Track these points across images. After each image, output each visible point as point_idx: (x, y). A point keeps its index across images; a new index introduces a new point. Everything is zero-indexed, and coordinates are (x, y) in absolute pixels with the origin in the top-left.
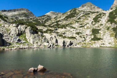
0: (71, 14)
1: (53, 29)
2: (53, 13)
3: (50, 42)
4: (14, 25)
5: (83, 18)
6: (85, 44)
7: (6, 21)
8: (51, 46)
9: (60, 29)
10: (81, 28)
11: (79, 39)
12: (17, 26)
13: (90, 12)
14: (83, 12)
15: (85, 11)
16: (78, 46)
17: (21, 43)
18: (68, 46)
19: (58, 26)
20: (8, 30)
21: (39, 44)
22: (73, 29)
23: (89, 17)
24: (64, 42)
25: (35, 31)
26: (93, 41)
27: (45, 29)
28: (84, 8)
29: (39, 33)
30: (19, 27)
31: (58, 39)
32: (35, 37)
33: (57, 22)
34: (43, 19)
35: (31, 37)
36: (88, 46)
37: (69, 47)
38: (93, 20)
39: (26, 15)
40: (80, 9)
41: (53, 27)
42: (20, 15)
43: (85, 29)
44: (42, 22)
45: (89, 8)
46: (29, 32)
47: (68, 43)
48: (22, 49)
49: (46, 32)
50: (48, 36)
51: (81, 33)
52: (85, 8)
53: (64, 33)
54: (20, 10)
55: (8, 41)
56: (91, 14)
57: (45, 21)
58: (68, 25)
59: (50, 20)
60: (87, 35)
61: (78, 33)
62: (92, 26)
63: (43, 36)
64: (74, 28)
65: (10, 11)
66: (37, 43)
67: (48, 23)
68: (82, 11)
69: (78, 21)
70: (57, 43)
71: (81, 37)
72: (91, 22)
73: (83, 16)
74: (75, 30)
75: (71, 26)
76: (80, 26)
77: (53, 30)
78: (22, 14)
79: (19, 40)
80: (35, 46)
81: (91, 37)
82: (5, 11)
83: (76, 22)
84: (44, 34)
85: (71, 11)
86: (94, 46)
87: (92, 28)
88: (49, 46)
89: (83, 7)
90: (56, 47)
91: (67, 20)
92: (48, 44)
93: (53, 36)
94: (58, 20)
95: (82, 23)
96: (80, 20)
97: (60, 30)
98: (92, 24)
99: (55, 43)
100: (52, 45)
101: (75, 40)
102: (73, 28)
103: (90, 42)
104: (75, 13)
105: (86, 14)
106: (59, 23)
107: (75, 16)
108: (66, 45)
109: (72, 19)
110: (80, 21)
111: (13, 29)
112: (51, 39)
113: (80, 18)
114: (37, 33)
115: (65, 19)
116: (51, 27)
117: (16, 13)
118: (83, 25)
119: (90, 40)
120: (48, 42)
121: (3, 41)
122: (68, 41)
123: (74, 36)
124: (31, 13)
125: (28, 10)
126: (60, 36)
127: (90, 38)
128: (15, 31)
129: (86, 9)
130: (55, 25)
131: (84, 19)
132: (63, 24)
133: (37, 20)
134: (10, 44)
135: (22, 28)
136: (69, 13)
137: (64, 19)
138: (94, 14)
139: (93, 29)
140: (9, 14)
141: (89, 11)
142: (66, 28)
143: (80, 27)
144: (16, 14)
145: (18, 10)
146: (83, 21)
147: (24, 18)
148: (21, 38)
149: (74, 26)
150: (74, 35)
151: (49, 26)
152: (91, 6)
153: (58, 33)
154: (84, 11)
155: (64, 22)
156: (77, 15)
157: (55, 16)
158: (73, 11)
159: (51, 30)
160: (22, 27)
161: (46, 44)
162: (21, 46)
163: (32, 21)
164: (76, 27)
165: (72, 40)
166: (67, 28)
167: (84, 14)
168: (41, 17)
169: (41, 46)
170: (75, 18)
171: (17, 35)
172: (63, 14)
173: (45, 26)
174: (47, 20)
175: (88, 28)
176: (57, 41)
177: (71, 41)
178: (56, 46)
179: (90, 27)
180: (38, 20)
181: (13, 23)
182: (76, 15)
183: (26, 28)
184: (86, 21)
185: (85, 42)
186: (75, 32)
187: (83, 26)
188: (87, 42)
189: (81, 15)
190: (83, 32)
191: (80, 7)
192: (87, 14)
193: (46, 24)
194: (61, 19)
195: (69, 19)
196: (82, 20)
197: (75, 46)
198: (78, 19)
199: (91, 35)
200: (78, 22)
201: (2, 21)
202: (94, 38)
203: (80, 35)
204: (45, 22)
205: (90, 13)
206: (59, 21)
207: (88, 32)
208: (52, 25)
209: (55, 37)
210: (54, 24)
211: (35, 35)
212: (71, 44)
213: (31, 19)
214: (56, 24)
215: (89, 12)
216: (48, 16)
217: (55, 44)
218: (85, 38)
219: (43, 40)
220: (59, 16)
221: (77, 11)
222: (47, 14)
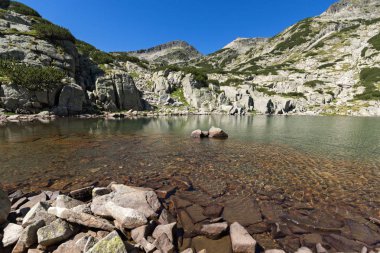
0: (294, 37)
1: (242, 77)
2: (244, 43)
3: (235, 104)
4: (160, 73)
5: (332, 41)
6: (332, 107)
7: (145, 67)
8: (236, 111)
9: (260, 77)
10: (323, 71)
11: (313, 97)
12: (166, 76)
13: (360, 20)
14: (333, 26)
15: (343, 20)
16: (309, 112)
17: (175, 106)
18: (281, 113)
19: (255, 70)
20: (149, 84)
21: (211, 108)
22: (297, 74)
23: (355, 36)
24: (270, 104)
25: (201, 82)
26: (361, 102)
27: (225, 79)
28: (337, 14)
29: (211, 86)
30: (169, 77)
31: (253, 97)
32: (202, 95)
33: (252, 62)
34: (219, 59)
35: (194, 95)
36: (343, 114)
37: (284, 114)
38: (367, 45)
39: (181, 55)
40: (322, 20)
41: (242, 73)
42: (169, 56)
43: (334, 70)
44: (216, 65)
45: (356, 11)
46: (189, 84)
47: (281, 106)
48: (177, 115)
49: (227, 83)
50: (230, 91)
51: (321, 83)
52: (343, 11)
53: (271, 86)
54: (171, 45)
55: (152, 103)
56: (362, 26)
57: (224, 62)
58: (283, 65)
59: (235, 58)
60: (340, 86)
61: (312, 84)
62: (363, 62)
63: (220, 92)
64: (302, 72)
65: (151, 50)
66: (206, 105)
67: (230, 66)
68: (331, 22)
69: (315, 51)
70: (253, 105)
71: (321, 92)
72: (362, 48)
73: (331, 38)
74: (303, 75)
75: (291, 67)
76: (321, 64)
77: (242, 81)
78: (174, 54)
79: (171, 101)
80: (203, 110)
81: (354, 92)
82: (142, 51)
83: (307, 56)
84: (222, 88)
85: (293, 30)
86: (364, 113)
87: (362, 66)
88: (232, 112)
89: (335, 10)
90: (249, 114)
91: (280, 54)
92: (230, 107)
93: (243, 91)
94: (257, 56)
95: (326, 56)
96: (321, 49)
97: (260, 80)
98: (363, 54)
99: (247, 105)
100: (239, 110)
101: (302, 99)
102: (297, 71)
103: (348, 104)
104: (309, 31)
105: (345, 30)
106: (259, 63)
107: (305, 41)
108: (274, 112)
109: (296, 48)
110: (322, 53)
111: (158, 80)
112: (239, 97)
113: (321, 45)
114: (206, 86)
115: (276, 52)
116: (239, 74)
117: (163, 53)
118: (330, 62)
119: (352, 98)
120: (230, 104)
121: (144, 102)
122: (281, 103)
123: (299, 91)
124: (193, 49)
125: (185, 44)
126: (260, 90)
127: (352, 94)
128: (163, 83)
129: (345, 14)
130: (249, 69)
131: (335, 46)
132: (269, 65)
133: (204, 64)
134: (155, 108)
135: (175, 79)
136: (286, 37)
137: (272, 52)
138: (373, 26)
139: (363, 70)
140: (151, 57)
141: (356, 18)
142: (276, 74)
143: (320, 68)
144: (162, 55)
145: (165, 47)
146: (330, 50)
147: (178, 61)
148: (174, 97)
149: (299, 66)
151: (234, 72)
153: (254, 85)
154: (338, 23)
155: (273, 61)
156: (312, 36)
157: (248, 49)
158: (302, 27)
159: (236, 81)
160: (175, 77)
161: (226, 107)
162: (176, 111)
163: (193, 65)
164: (308, 69)
165: (293, 100)
166: (281, 73)
167: (336, 29)
168: (213, 54)
169: (215, 112)
170: (304, 45)
171: (167, 92)
172: (269, 41)
173: (224, 73)
174: (229, 60)
175: (346, 68)
176: (251, 102)
177: (288, 103)
178: (249, 111)
179: (353, 63)
180: (207, 62)
181: (158, 70)
182: (308, 37)
183: (183, 76)
184: (342, 50)
185: (332, 104)
186: (302, 81)
187: (331, 65)
188: (338, 104)
189: (327, 35)
190: (328, 80)
191: (324, 13)
192: (348, 30)
193: (226, 69)
194: (264, 52)
195: (288, 50)
197: (300, 113)
198: (316, 47)
199: (355, 86)
200: (316, 54)
201: (140, 69)
202: (364, 94)
203: (318, 87)
204: (223, 65)
205: (358, 26)
206: (257, 59)
207: (347, 78)
208: (240, 70)
209: (247, 92)
210: (245, 68)
211: (202, 89)
212: (289, 108)
213: (192, 62)
214: (249, 66)
215: (356, 23)
216: (231, 51)
217: (247, 109)
218: (333, 95)
219: (219, 100)
220: (258, 47)
221: (314, 26)
222: (228, 46)
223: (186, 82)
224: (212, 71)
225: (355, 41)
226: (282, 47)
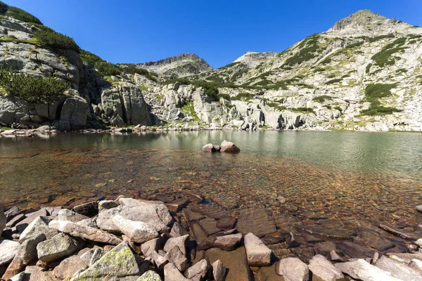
0: (302, 52)
1: (253, 92)
2: (254, 56)
3: (246, 119)
4: (170, 86)
5: (338, 58)
6: (340, 123)
7: (154, 80)
8: (248, 127)
9: (270, 91)
10: (331, 86)
11: (322, 112)
12: (176, 89)
13: (363, 38)
14: (339, 42)
15: (348, 37)
16: (318, 128)
17: (185, 121)
18: (291, 128)
19: (265, 84)
20: (159, 97)
21: (222, 123)
22: (306, 90)
23: (360, 52)
24: (281, 119)
25: (212, 96)
26: (367, 118)
27: (236, 93)
28: (343, 31)
29: (222, 100)
30: (179, 91)
31: (264, 112)
32: (213, 109)
33: (263, 76)
34: (230, 73)
35: (205, 109)
36: (350, 129)
37: (295, 129)
38: (371, 61)
39: (192, 68)
40: (329, 36)
41: (253, 87)
42: (180, 69)
43: (341, 86)
44: (227, 79)
45: (360, 28)
46: (200, 99)
47: (292, 122)
48: (188, 130)
49: (238, 98)
50: (241, 106)
51: (329, 98)
52: (348, 28)
53: (281, 101)
54: (181, 58)
55: (162, 117)
56: (365, 43)
57: (235, 76)
58: (293, 80)
59: (246, 72)
60: (347, 101)
61: (321, 100)
62: (367, 78)
63: (231, 107)
64: (310, 87)
65: (160, 62)
66: (217, 120)
67: (240, 80)
68: (337, 39)
69: (323, 67)
70: (264, 120)
71: (329, 107)
72: (366, 65)
73: (338, 54)
74: (310, 90)
75: (300, 82)
76: (328, 80)
77: (254, 95)
78: (184, 67)
79: (181, 116)
80: (214, 125)
81: (360, 107)
82: (151, 64)
83: (315, 71)
84: (233, 103)
85: (301, 45)
86: (370, 128)
87: (368, 83)
88: (243, 127)
89: (340, 27)
90: (261, 129)
91: (290, 69)
92: (242, 122)
93: (254, 106)
94: (267, 70)
95: (333, 71)
96: (328, 65)
97: (271, 95)
98: (367, 71)
99: (258, 120)
100: (251, 125)
101: (311, 114)
102: (306, 86)
103: (356, 120)
104: (316, 47)
105: (350, 47)
106: (269, 78)
107: (313, 57)
108: (285, 127)
109: (304, 64)
110: (329, 68)
111: (168, 94)
112: (250, 112)
113: (328, 61)
114: (217, 100)
115: (285, 67)
116: (249, 88)
117: (173, 66)
118: (337, 78)
119: (358, 114)
120: (241, 119)
121: (153, 117)
122: (291, 118)
123: (308, 107)
124: (203, 62)
125: (195, 57)
126: (271, 105)
127: (359, 110)
128: (173, 97)
129: (351, 30)
130: (259, 83)
131: (341, 62)
132: (279, 79)
133: (215, 77)
134: (165, 123)
135: (186, 92)
136: (295, 52)
137: (282, 67)
138: (376, 43)
139: (369, 86)
140: (160, 70)
141: (360, 35)
142: (286, 89)
143: (328, 83)
144: (172, 68)
145: (175, 59)
146: (337, 66)
147: (188, 74)
148: (184, 111)
149: (308, 81)
150: (309, 105)
151: (245, 86)
153: (265, 100)
154: (343, 40)
155: (283, 76)
156: (320, 52)
157: (258, 63)
158: (310, 43)
159: (247, 95)
160: (185, 90)
161: (237, 122)
162: (186, 126)
163: (204, 78)
164: (316, 84)
165: (303, 116)
166: (291, 87)
167: (342, 46)
168: (224, 68)
169: (226, 127)
170: (312, 61)
171: (177, 106)
172: (279, 56)
173: (234, 87)
174: (239, 74)
175: (352, 84)
176: (262, 117)
177: (298, 117)
178: (260, 126)
179: (359, 80)
180: (218, 75)
181: (167, 83)
182: (316, 53)
183: (194, 90)
184: (348, 66)
185: (340, 119)
186: (311, 96)
187: (338, 81)
188: (346, 119)
189: (334, 51)
190: (335, 96)
191: (330, 30)
192: (352, 46)
193: (236, 83)
194: (274, 67)
195: (297, 64)
196: (333, 64)
197: (310, 129)
198: (323, 63)
199: (361, 102)
200: (324, 70)
201: (149, 82)
202: (369, 109)
203: (327, 102)
204: (234, 79)
205: (362, 43)
206: (267, 74)
207: (354, 94)
208: (251, 84)
209: (258, 107)
210: (256, 82)
211: (213, 104)
212: (299, 123)
213: (203, 75)
214: (260, 80)
215: (360, 40)
216: (242, 65)
217: (259, 124)
218: (341, 110)
219: (230, 114)
220: (269, 61)
221: (322, 42)
222: (238, 60)
223: (197, 96)
224: (223, 85)
225: (360, 58)
226: (291, 62)
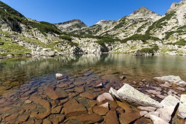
0: (120, 24)
5: (130, 27)
13: (141, 19)
14: (132, 21)
15: (136, 18)
33: (106, 32)
34: (95, 29)
39: (79, 26)
40: (129, 18)
44: (93, 31)
52: (137, 14)
54: (73, 21)
57: (96, 31)
59: (101, 29)
67: (99, 33)
69: (125, 30)
78: (75, 25)
83: (122, 32)
85: (120, 21)
91: (116, 30)
94: (108, 30)
104: (124, 22)
106: (108, 33)
107: (122, 26)
109: (120, 28)
110: (127, 31)
115: (114, 29)
124: (83, 23)
129: (138, 16)
136: (118, 23)
144: (70, 25)
145: (71, 22)
147: (77, 29)
152: (145, 11)
155: (113, 32)
157: (106, 25)
163: (84, 31)
170: (122, 28)
172: (113, 24)
174: (98, 30)
182: (124, 25)
184: (131, 31)
189: (129, 24)
194: (110, 29)
195: (118, 29)
196: (128, 29)
210: (104, 34)
213: (83, 29)
221: (126, 20)
222: (98, 23)
226: (116, 27)
